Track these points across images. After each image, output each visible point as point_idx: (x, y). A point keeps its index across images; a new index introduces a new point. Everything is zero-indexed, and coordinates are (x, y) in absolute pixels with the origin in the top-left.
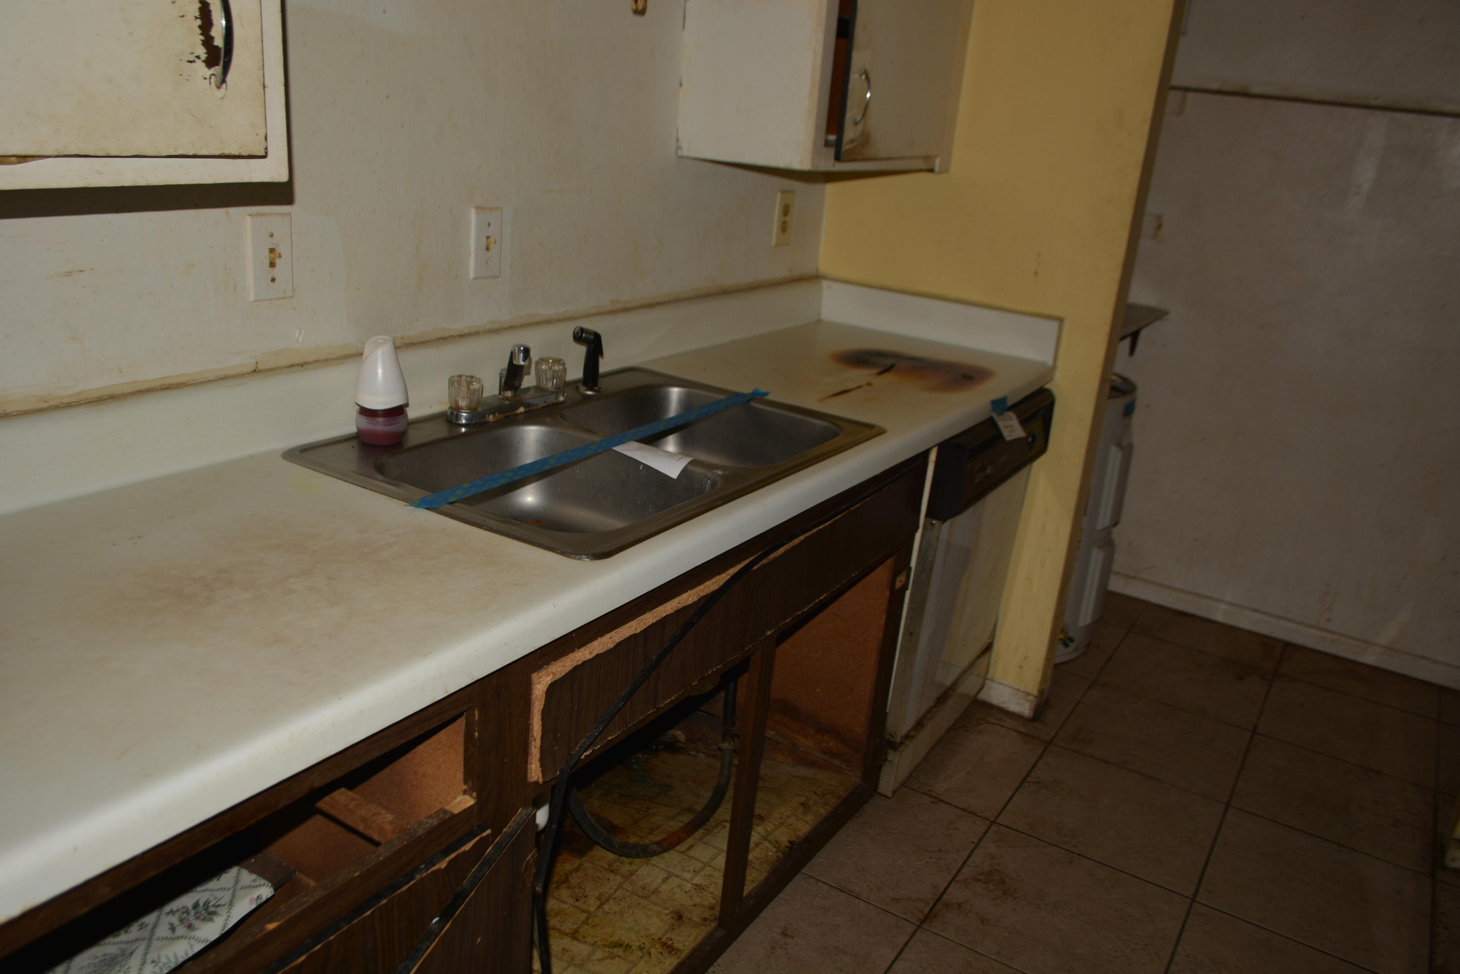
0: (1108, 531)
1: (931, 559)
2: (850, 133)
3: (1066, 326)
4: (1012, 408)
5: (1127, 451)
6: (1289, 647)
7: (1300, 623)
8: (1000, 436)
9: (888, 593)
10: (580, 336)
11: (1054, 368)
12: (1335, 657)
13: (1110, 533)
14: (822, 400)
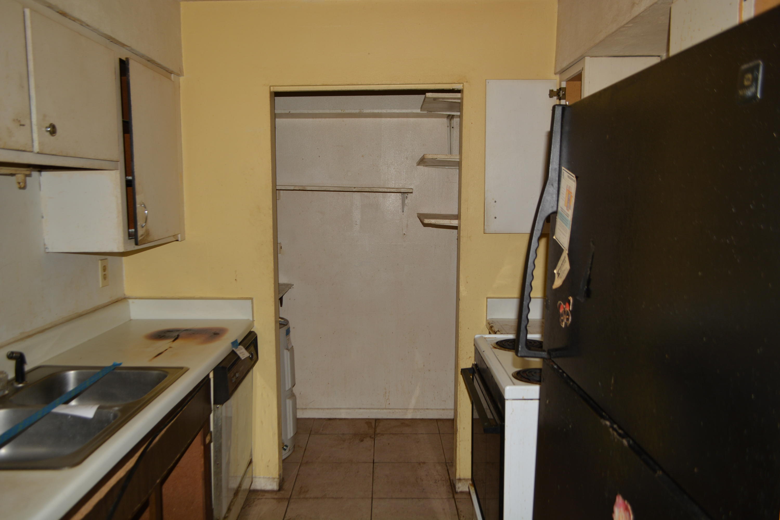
0: (291, 390)
1: (220, 424)
2: (141, 232)
3: (254, 301)
4: (240, 344)
5: (291, 350)
6: (377, 420)
7: (379, 409)
8: (239, 358)
9: (202, 447)
10: (11, 356)
11: (253, 321)
12: (396, 419)
13: (292, 391)
14: (151, 360)
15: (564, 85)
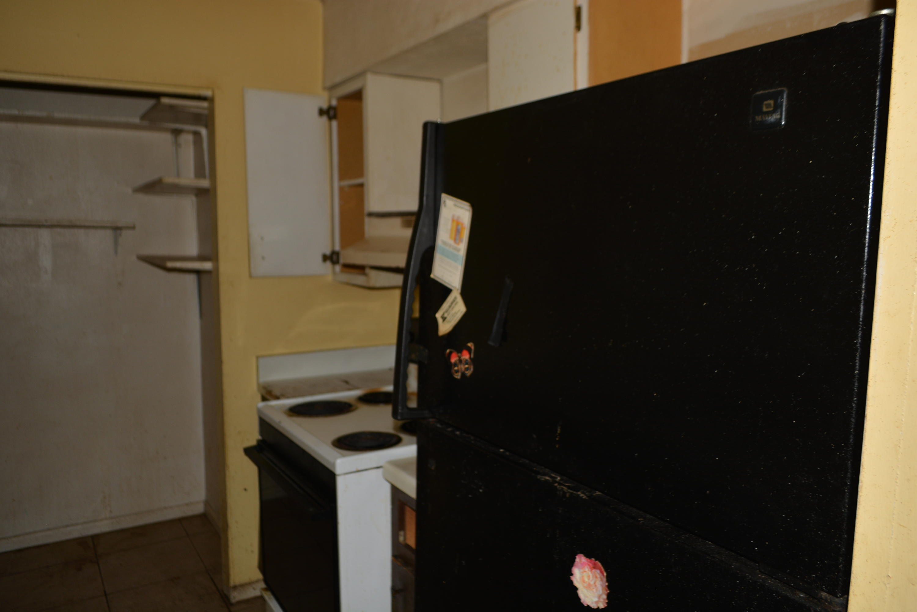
6: (95, 537)
15: (334, 103)
